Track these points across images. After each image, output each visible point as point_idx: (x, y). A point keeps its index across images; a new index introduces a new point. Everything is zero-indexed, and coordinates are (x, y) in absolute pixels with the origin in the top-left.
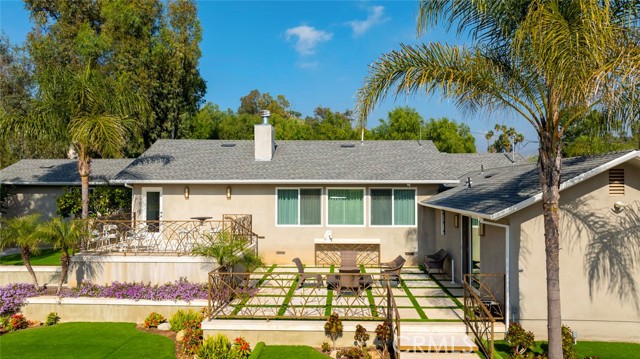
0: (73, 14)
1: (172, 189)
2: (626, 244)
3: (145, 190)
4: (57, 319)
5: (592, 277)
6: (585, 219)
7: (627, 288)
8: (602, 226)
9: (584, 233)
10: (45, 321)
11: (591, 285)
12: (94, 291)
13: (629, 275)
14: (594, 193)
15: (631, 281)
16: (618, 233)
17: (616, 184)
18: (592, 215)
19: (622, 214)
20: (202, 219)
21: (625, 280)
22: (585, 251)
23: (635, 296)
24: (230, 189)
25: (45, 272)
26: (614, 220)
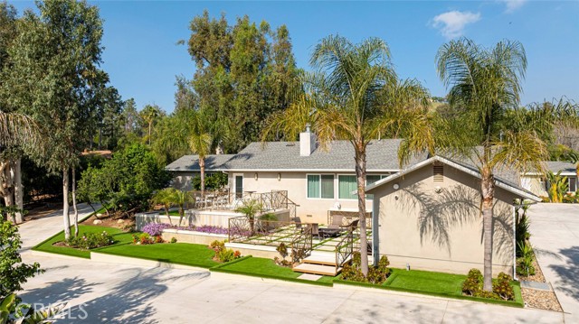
0: (216, 60)
1: (249, 174)
2: (444, 212)
3: (235, 175)
4: (175, 241)
5: (422, 231)
6: (418, 196)
7: (444, 239)
8: (429, 201)
9: (418, 204)
10: (170, 240)
11: (421, 236)
12: (192, 228)
13: (445, 231)
14: (423, 181)
15: (446, 235)
16: (439, 205)
17: (438, 175)
18: (423, 194)
19: (442, 194)
20: (251, 192)
21: (443, 234)
22: (418, 215)
23: (448, 244)
24: (280, 174)
25: (175, 219)
26: (437, 197)
